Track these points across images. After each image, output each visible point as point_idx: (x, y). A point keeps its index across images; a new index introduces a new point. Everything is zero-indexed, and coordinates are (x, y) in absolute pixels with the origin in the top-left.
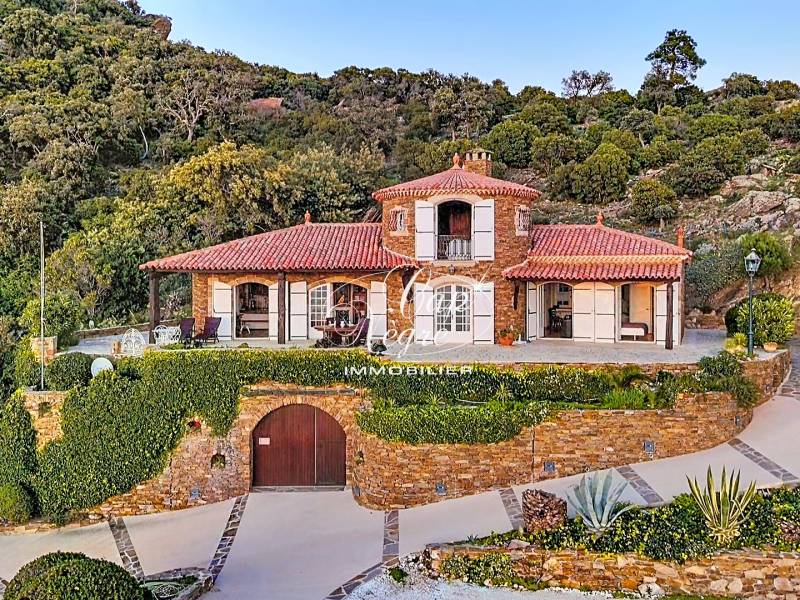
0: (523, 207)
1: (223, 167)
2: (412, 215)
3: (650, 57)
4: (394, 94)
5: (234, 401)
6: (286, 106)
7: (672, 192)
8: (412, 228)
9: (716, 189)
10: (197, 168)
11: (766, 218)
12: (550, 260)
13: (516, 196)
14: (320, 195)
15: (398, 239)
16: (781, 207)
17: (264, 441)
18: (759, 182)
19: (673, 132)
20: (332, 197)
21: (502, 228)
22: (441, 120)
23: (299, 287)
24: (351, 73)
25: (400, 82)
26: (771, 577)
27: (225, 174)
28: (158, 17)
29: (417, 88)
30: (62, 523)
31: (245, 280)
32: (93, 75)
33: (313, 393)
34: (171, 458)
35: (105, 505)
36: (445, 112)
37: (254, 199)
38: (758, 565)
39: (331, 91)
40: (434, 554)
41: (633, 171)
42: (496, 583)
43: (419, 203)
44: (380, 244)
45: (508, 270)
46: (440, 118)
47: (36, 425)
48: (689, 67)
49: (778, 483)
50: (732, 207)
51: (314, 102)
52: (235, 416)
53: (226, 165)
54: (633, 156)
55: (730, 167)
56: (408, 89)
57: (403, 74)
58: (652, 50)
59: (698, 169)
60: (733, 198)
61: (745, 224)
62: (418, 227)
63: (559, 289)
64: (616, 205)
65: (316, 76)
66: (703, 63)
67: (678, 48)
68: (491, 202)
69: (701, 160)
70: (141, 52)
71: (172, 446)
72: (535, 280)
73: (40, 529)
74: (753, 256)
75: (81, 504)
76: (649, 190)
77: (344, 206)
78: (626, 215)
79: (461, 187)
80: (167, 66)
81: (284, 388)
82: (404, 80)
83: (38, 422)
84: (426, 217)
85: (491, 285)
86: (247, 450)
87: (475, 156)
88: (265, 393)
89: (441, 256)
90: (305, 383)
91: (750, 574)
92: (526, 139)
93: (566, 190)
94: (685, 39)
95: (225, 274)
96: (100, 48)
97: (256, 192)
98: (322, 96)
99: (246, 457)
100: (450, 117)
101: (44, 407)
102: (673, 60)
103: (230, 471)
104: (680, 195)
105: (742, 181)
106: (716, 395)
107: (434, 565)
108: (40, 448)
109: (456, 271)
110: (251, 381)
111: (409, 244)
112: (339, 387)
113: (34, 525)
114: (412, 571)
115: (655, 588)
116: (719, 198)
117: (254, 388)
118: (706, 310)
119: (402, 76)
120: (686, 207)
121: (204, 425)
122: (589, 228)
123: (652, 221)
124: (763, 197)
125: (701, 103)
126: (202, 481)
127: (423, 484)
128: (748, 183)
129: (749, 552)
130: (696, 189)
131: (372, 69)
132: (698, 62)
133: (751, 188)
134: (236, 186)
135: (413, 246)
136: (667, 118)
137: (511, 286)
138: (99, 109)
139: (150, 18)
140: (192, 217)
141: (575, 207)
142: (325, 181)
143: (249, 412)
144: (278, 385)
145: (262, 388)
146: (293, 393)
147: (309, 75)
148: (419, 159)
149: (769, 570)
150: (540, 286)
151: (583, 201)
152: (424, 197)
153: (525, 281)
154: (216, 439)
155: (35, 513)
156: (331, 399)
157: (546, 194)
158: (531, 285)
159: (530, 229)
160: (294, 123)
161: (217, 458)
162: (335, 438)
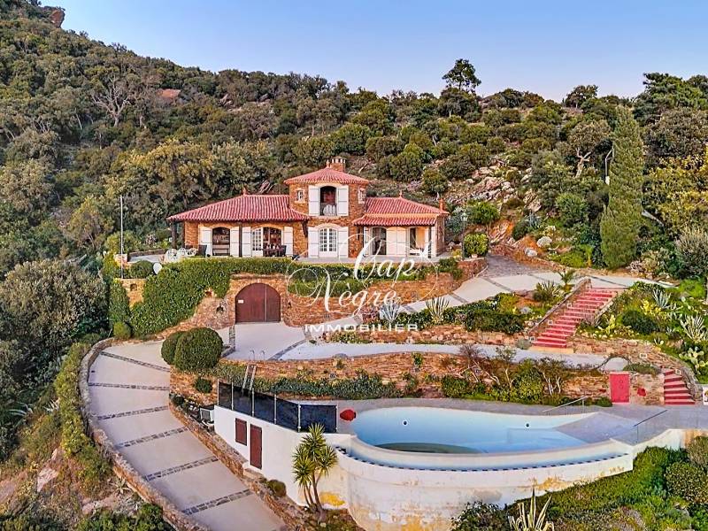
0: (362, 189)
1: (174, 156)
2: (307, 193)
3: (445, 77)
4: (266, 92)
5: (228, 282)
6: (182, 97)
7: (444, 177)
8: (307, 199)
9: (469, 175)
10: (157, 156)
11: (491, 193)
12: (376, 216)
13: (359, 184)
14: (234, 173)
15: (299, 205)
16: (500, 187)
17: (241, 301)
18: (494, 171)
19: (455, 134)
20: (241, 175)
21: (352, 199)
22: (305, 119)
23: (246, 229)
24: (233, 75)
25: (270, 83)
26: (453, 334)
27: (175, 160)
28: (55, 9)
29: (282, 88)
30: (146, 340)
31: (218, 226)
32: (26, 69)
33: (266, 278)
34: (197, 309)
35: (164, 332)
36: (307, 113)
37: (194, 177)
38: (448, 329)
39: (217, 87)
40: (327, 334)
41: (427, 161)
42: (352, 342)
43: (310, 187)
44: (288, 207)
45: (355, 221)
46: (305, 117)
47: (128, 295)
48: (471, 85)
49: (460, 304)
50: (476, 186)
51: (206, 97)
52: (228, 288)
53: (177, 154)
54: (427, 151)
55: (478, 162)
56: (276, 89)
57: (272, 77)
58: (447, 72)
59: (460, 163)
60: (477, 181)
61: (481, 196)
62: (310, 199)
63: (380, 230)
64: (415, 183)
65: (198, 69)
66: (479, 82)
67: (463, 71)
68: (347, 187)
69: (462, 158)
70: (57, 47)
71: (198, 303)
72: (367, 226)
73: (135, 343)
74: (464, 214)
75: (152, 332)
76: (432, 176)
77: (249, 180)
78: (420, 190)
79: (332, 179)
80: (85, 63)
81: (251, 275)
82: (273, 81)
83: (130, 293)
84: (314, 194)
85: (347, 228)
86: (234, 305)
87: (337, 161)
88: (242, 278)
89: (322, 214)
90: (262, 273)
91: (445, 333)
92: (362, 137)
93: (386, 173)
94: (467, 65)
95: (206, 222)
96: (21, 42)
97: (196, 172)
98: (211, 92)
99: (233, 308)
100: (311, 117)
101: (132, 286)
102: (460, 80)
103: (225, 315)
104: (450, 178)
105: (484, 170)
106: (444, 274)
107: (327, 338)
108: (131, 306)
109: (330, 221)
110: (236, 272)
111: (305, 207)
112: (277, 275)
113: (132, 341)
114: (318, 341)
115: (412, 340)
116: (471, 181)
117: (237, 275)
118: (457, 242)
119: (272, 78)
120: (453, 185)
121: (213, 293)
122: (395, 199)
123: (433, 194)
124: (491, 180)
125: (476, 112)
126: (213, 319)
127: (319, 315)
128: (487, 172)
129: (446, 326)
130: (459, 175)
131: (249, 72)
132: (476, 81)
133: (488, 175)
134: (183, 169)
135: (307, 208)
136: (451, 124)
137: (356, 228)
138: (54, 104)
139: (48, 11)
140: (153, 187)
141: (392, 184)
142: (237, 165)
143: (235, 288)
144: (248, 274)
145: (241, 275)
146: (256, 278)
147: (193, 69)
148: (294, 149)
149: (452, 331)
150: (371, 229)
151: (397, 180)
152: (313, 184)
153: (363, 226)
154: (219, 300)
155: (132, 336)
156: (273, 281)
157: (374, 175)
158: (365, 228)
159: (365, 200)
160: (192, 112)
161: (220, 309)
162: (275, 298)
